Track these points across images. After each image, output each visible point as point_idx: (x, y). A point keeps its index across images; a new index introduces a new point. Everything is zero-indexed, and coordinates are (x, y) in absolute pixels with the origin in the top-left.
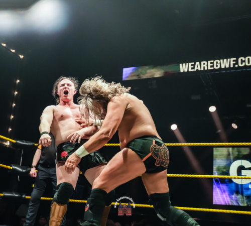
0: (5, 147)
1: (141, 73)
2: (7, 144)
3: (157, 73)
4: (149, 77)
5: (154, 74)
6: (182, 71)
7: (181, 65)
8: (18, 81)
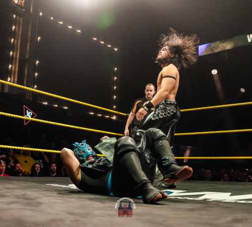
0: (113, 120)
1: (214, 47)
2: (114, 118)
3: (228, 46)
4: (221, 50)
5: (226, 47)
6: (249, 41)
7: (248, 36)
8: (116, 69)
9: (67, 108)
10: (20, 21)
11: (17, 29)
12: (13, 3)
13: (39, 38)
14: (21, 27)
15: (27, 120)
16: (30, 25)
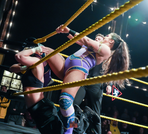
9: (146, 90)
10: (114, 23)
11: (112, 29)
12: (110, 10)
13: (127, 35)
14: (115, 27)
15: (114, 98)
16: (122, 26)
